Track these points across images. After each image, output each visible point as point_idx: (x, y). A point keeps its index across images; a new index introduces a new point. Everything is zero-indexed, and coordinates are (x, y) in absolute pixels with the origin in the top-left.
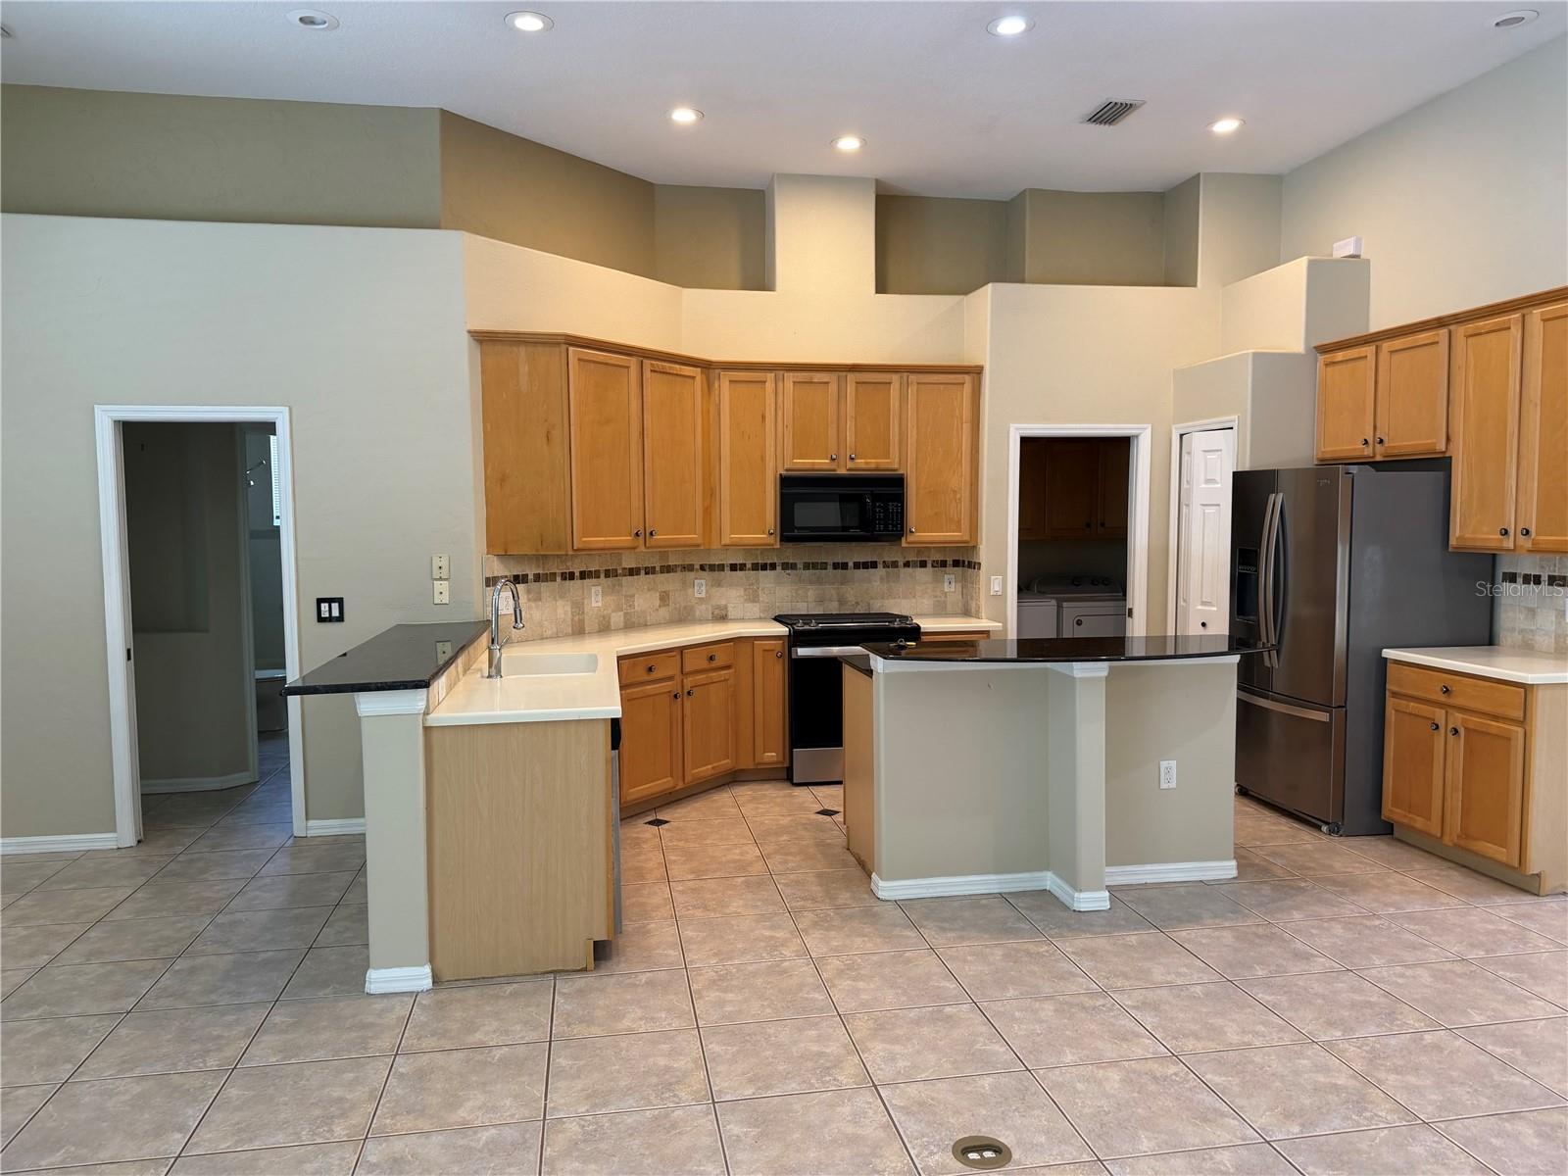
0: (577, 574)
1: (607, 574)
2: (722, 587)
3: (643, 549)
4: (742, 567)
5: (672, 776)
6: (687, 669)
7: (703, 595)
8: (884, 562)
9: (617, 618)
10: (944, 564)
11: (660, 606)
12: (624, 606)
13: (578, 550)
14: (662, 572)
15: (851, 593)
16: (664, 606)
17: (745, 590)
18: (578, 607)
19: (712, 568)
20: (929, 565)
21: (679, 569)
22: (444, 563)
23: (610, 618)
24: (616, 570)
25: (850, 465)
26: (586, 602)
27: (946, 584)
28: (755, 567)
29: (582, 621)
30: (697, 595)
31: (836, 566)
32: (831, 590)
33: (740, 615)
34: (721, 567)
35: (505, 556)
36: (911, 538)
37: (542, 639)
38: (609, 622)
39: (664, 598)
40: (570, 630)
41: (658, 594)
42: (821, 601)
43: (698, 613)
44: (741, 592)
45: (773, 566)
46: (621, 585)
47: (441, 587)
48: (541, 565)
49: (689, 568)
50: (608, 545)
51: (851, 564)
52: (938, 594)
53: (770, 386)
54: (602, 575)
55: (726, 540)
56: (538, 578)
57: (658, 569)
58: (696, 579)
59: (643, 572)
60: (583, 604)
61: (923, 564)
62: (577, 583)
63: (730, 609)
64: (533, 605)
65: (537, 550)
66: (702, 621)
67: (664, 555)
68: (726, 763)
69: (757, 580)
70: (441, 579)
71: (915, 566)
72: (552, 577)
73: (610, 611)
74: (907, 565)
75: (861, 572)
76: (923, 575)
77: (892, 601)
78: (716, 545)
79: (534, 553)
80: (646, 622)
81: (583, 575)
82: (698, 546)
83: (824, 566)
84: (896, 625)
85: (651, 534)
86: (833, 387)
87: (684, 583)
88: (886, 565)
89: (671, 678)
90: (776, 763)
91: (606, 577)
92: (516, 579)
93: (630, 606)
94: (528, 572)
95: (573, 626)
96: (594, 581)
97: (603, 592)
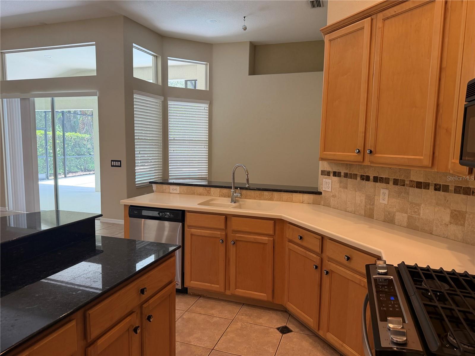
0: (371, 178)
1: (396, 182)
9: (401, 217)
11: (450, 223)
12: (409, 211)
18: (370, 200)
23: (395, 215)
24: (404, 181)
26: (376, 197)
29: (372, 210)
38: (394, 218)
41: (450, 211)
46: (408, 194)
48: (348, 168)
54: (391, 183)
56: (346, 175)
57: (452, 188)
59: (431, 187)
60: (374, 198)
62: (371, 184)
64: (342, 190)
72: (354, 176)
73: (395, 210)
81: (376, 179)
91: (394, 184)
92: (335, 174)
93: (415, 212)
94: (341, 171)
95: (365, 211)
96: (384, 185)
97: (389, 194)
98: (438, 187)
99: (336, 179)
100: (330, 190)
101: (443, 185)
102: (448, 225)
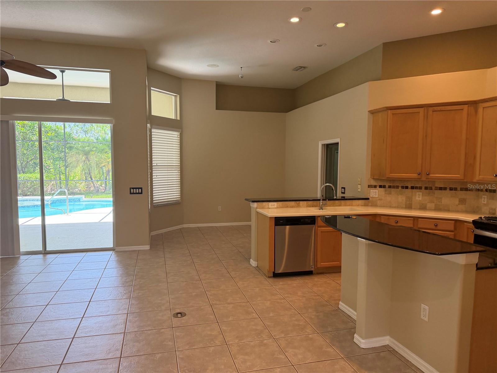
0: (409, 187)
1: (426, 188)
2: (495, 200)
7: (485, 203)
9: (431, 206)
11: (459, 204)
12: (435, 201)
13: (387, 178)
14: (462, 190)
16: (462, 204)
18: (409, 199)
19: (490, 191)
21: (473, 190)
22: (360, 180)
23: (426, 205)
24: (432, 187)
26: (413, 197)
29: (411, 204)
30: (483, 202)
34: (494, 191)
37: (391, 207)
38: (426, 207)
39: (463, 201)
40: (404, 206)
41: (458, 199)
43: (483, 210)
46: (434, 193)
47: (359, 186)
54: (423, 189)
55: (477, 178)
56: (390, 187)
57: (459, 189)
58: (484, 195)
59: (448, 189)
62: (409, 190)
64: (387, 195)
65: (379, 177)
70: (359, 184)
72: (396, 187)
73: (426, 202)
81: (412, 188)
87: (477, 197)
92: (380, 187)
93: (439, 202)
94: (386, 185)
95: (406, 205)
96: (418, 190)
97: (422, 195)
98: (451, 189)
99: (382, 189)
100: (377, 196)
101: (454, 188)
102: (457, 206)
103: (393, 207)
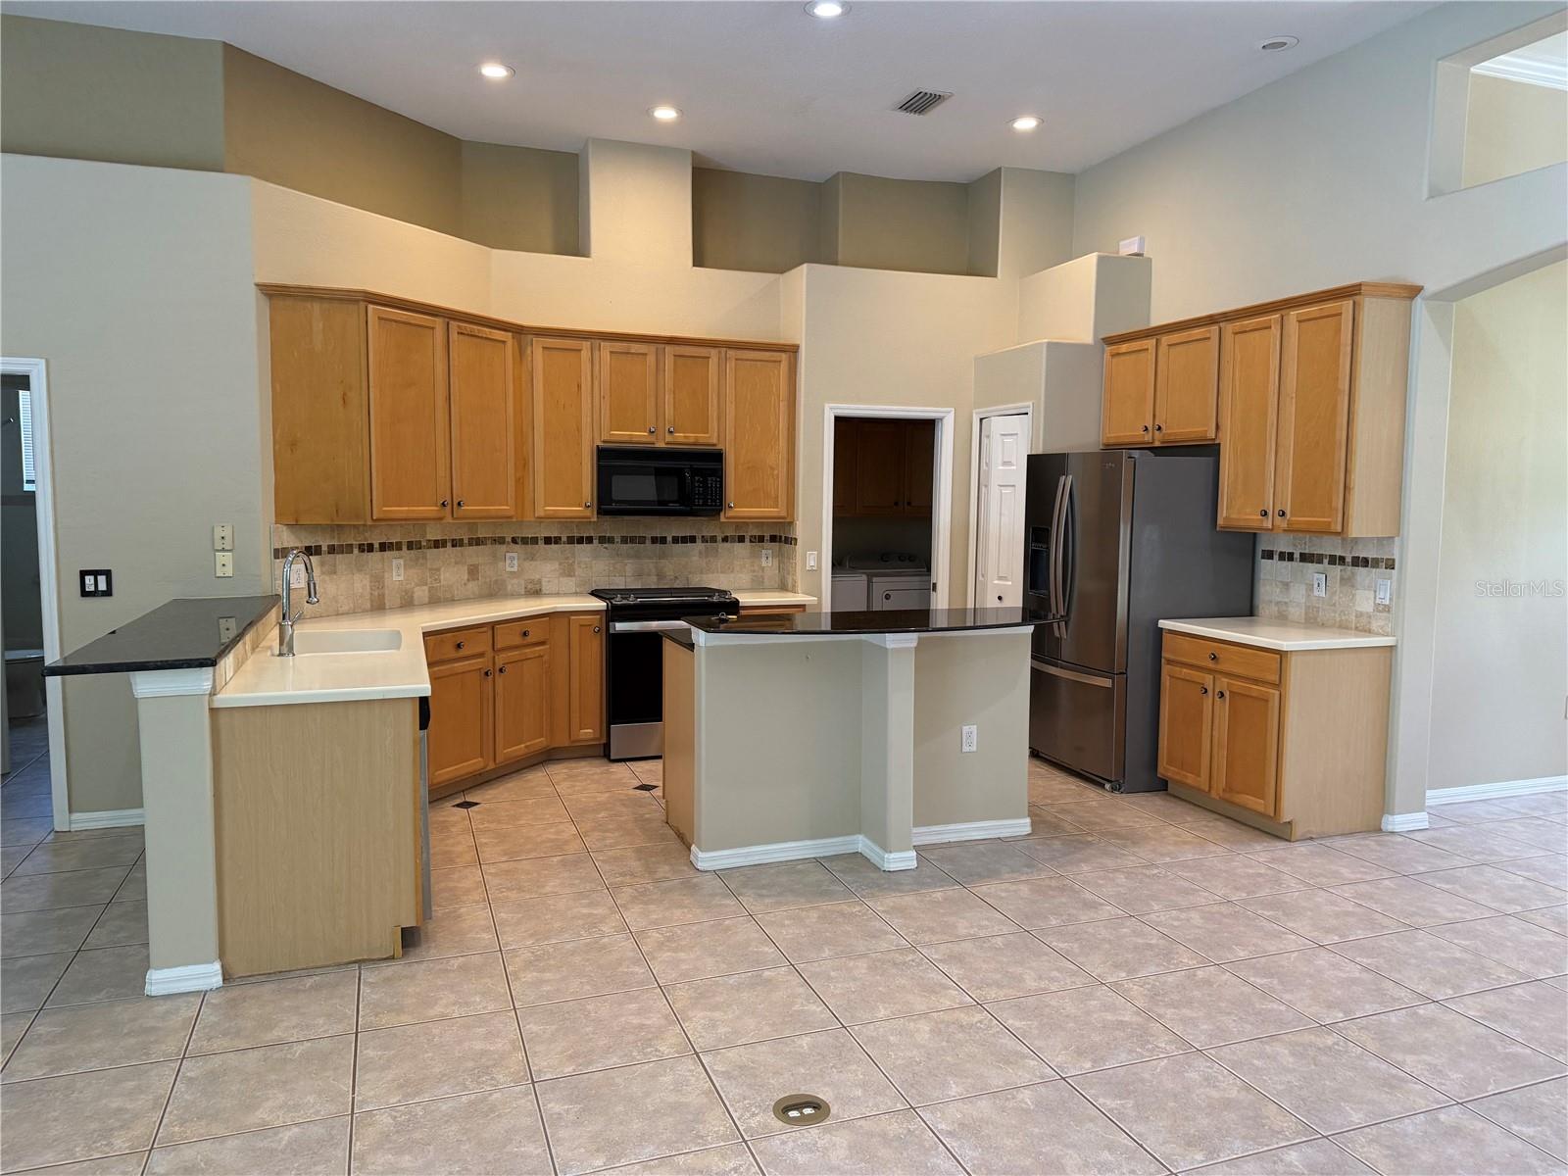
0: (376, 546)
1: (410, 545)
2: (536, 560)
3: (449, 520)
4: (557, 540)
5: (482, 757)
6: (499, 646)
7: (515, 569)
8: (703, 537)
9: (421, 593)
10: (761, 539)
11: (468, 580)
12: (429, 580)
13: (378, 520)
14: (470, 544)
15: (670, 567)
16: (473, 580)
17: (560, 564)
18: (378, 581)
19: (525, 541)
20: (747, 540)
21: (489, 542)
22: (227, 533)
23: (413, 592)
24: (420, 542)
25: (669, 438)
26: (386, 575)
27: (764, 559)
28: (571, 540)
29: (382, 596)
30: (508, 569)
31: (654, 540)
32: (649, 564)
33: (555, 589)
34: (535, 541)
35: (295, 526)
36: (730, 513)
37: (338, 615)
38: (412, 597)
39: (473, 572)
40: (368, 605)
41: (466, 568)
42: (639, 575)
43: (509, 587)
44: (556, 566)
45: (590, 540)
46: (425, 558)
47: (224, 558)
48: (336, 536)
49: (501, 541)
50: (411, 515)
51: (669, 539)
52: (756, 568)
53: (585, 354)
54: (405, 548)
55: (540, 513)
56: (332, 550)
57: (466, 541)
58: (508, 552)
59: (449, 544)
60: (383, 577)
61: (741, 539)
62: (376, 555)
63: (544, 584)
64: (327, 578)
65: (332, 520)
66: (514, 596)
67: (472, 527)
68: (540, 742)
69: (573, 554)
70: (223, 550)
71: (733, 541)
72: (349, 549)
73: (413, 585)
74: (725, 539)
75: (680, 546)
76: (741, 550)
77: (710, 575)
78: (529, 517)
79: (329, 523)
80: (453, 596)
81: (383, 547)
82: (511, 517)
83: (642, 540)
84: (715, 599)
85: (459, 504)
86: (651, 359)
87: (494, 556)
88: (704, 540)
89: (481, 655)
90: (592, 740)
91: (408, 549)
92: (309, 551)
93: (436, 580)
94: (321, 543)
95: (372, 601)
96: (395, 553)
97: (405, 565)
98: (454, 542)
99: (314, 559)
102: (466, 585)
103: (342, 614)
